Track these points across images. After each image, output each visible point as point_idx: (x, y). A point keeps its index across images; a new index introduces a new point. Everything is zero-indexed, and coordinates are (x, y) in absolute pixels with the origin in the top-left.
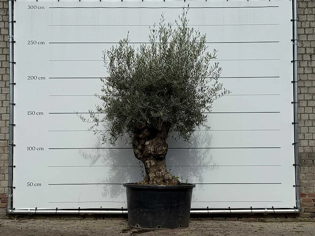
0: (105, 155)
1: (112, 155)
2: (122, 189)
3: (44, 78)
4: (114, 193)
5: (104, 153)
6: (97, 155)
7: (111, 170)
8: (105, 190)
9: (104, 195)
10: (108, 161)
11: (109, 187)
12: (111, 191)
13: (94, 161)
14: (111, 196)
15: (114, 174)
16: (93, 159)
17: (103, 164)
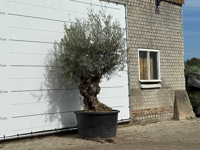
0: (45, 95)
1: (49, 94)
2: (55, 116)
3: (5, 40)
4: (51, 119)
5: (45, 93)
6: (41, 95)
7: (49, 104)
8: (46, 118)
9: (46, 121)
10: (47, 99)
11: (48, 116)
12: (49, 119)
13: (40, 99)
14: (50, 121)
15: (51, 107)
16: (39, 97)
17: (45, 101)
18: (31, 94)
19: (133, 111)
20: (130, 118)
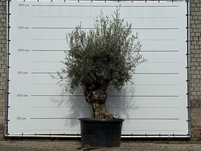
0: (67, 100)
1: (71, 100)
2: (77, 122)
3: (28, 50)
4: (72, 124)
5: (66, 98)
6: (61, 100)
7: (70, 110)
8: (67, 122)
9: (66, 126)
10: (69, 104)
11: (69, 121)
12: (70, 123)
13: (60, 104)
14: (71, 126)
15: (72, 112)
16: (59, 102)
17: (66, 106)
18: (51, 99)
19: (192, 127)
20: (188, 135)
